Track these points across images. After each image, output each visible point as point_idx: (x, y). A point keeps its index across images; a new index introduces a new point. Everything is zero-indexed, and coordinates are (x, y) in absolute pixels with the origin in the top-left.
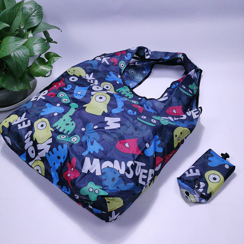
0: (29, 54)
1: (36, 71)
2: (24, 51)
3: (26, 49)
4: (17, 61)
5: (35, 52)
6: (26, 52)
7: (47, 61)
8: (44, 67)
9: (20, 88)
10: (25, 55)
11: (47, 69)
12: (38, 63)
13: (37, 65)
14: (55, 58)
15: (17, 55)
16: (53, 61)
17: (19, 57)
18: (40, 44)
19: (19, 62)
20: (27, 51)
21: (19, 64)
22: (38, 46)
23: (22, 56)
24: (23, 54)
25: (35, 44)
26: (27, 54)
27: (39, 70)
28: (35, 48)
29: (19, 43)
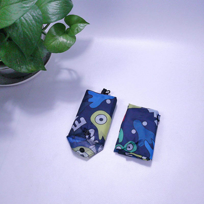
1: (52, 44)
2: (34, 14)
3: (38, 11)
4: (25, 30)
5: (50, 16)
7: (67, 27)
8: (63, 38)
9: (30, 68)
10: (36, 21)
11: (68, 42)
12: (54, 33)
13: (54, 36)
14: (81, 25)
15: (24, 21)
16: (77, 30)
17: (26, 24)
18: (58, 2)
19: (27, 33)
22: (55, 6)
23: (32, 22)
24: (34, 18)
25: (50, 2)
26: (38, 18)
27: (56, 43)
28: (50, 10)
29: (26, 4)
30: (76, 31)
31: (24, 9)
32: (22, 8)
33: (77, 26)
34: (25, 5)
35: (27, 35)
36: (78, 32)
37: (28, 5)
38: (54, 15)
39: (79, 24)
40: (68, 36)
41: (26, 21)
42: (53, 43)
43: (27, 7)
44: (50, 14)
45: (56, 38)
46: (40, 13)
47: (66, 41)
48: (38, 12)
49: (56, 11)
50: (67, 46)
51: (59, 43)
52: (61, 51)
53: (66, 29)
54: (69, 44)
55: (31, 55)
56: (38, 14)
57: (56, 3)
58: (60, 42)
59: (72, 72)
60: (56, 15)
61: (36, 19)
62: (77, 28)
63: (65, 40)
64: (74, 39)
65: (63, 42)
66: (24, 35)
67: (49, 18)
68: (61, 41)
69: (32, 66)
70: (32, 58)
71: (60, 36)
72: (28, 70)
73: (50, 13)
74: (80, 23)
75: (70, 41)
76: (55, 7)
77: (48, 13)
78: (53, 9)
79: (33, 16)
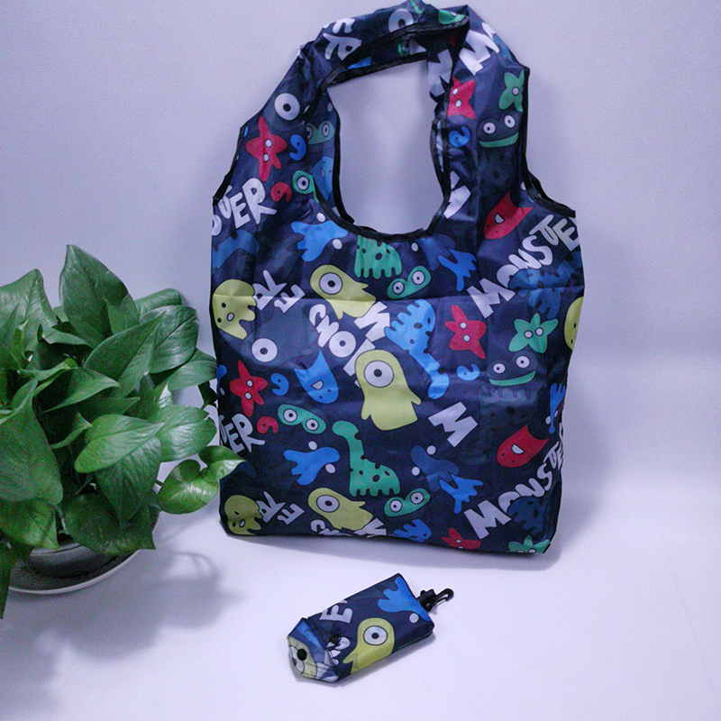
0: (159, 453)
1: (173, 497)
2: (147, 447)
3: (154, 440)
4: (128, 473)
5: (175, 449)
6: (153, 448)
7: (203, 465)
8: (196, 486)
9: (123, 545)
10: (150, 458)
11: (205, 492)
12: (179, 478)
13: (178, 483)
14: (229, 464)
15: (129, 458)
16: (223, 471)
17: (131, 463)
18: (192, 425)
19: (131, 477)
20: (157, 445)
21: (131, 484)
22: (186, 431)
23: (141, 461)
24: (146, 454)
25: (177, 425)
26: (154, 452)
27: (182, 495)
28: (176, 439)
29: (141, 432)
31: (137, 441)
32: (132, 439)
33: (223, 465)
34: (139, 435)
35: (129, 481)
37: (144, 435)
38: (184, 448)
39: (226, 461)
40: (204, 483)
41: (133, 458)
42: (176, 495)
43: (144, 438)
44: (175, 446)
45: (182, 486)
46: (159, 444)
47: (200, 491)
48: (156, 442)
49: (186, 440)
50: (201, 500)
51: (186, 495)
52: (187, 511)
53: (201, 469)
54: (206, 496)
55: (130, 521)
56: (155, 446)
58: (188, 493)
59: (202, 561)
60: (187, 446)
61: (149, 454)
62: (221, 468)
63: (198, 490)
64: (215, 489)
65: (194, 492)
66: (124, 484)
67: (173, 452)
68: (191, 491)
69: (129, 541)
70: (132, 525)
71: (189, 482)
72: (119, 549)
73: (176, 444)
74: (228, 460)
75: (208, 492)
76: (186, 434)
77: (172, 444)
78: (181, 437)
79: (145, 450)
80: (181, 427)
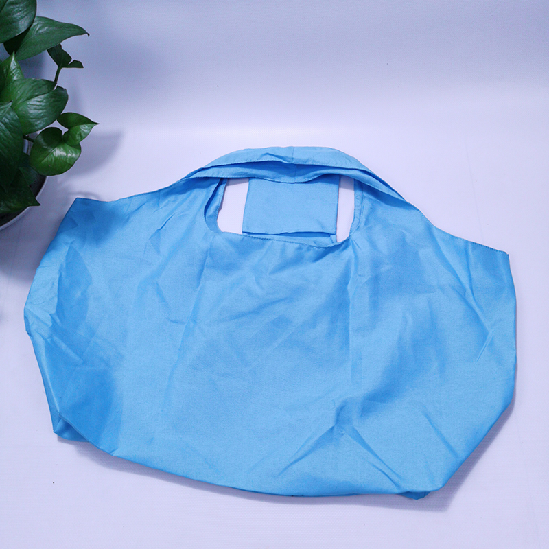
1: (43, 163)
2: (7, 121)
3: (12, 114)
5: (32, 121)
7: (64, 130)
8: (60, 150)
10: (11, 131)
11: (69, 155)
12: (44, 145)
13: (46, 150)
14: (84, 128)
16: (80, 135)
22: (38, 103)
23: (4, 134)
24: (6, 127)
25: (29, 98)
27: (50, 160)
28: (31, 112)
30: (78, 138)
33: (79, 129)
36: (82, 138)
38: (39, 119)
39: (82, 126)
40: (67, 147)
42: (46, 159)
44: (32, 119)
45: (50, 151)
46: (16, 118)
47: (64, 154)
49: (41, 111)
50: (68, 162)
51: (53, 159)
52: (60, 172)
53: (63, 133)
54: (71, 158)
55: (12, 185)
56: (13, 119)
57: (39, 100)
58: (55, 157)
60: (42, 117)
61: (10, 127)
62: (78, 133)
64: (78, 151)
65: (60, 156)
67: (31, 125)
68: (57, 156)
69: (15, 201)
70: (14, 188)
71: (54, 147)
72: (10, 208)
73: (32, 117)
74: (83, 124)
75: (72, 154)
76: (38, 106)
77: (28, 117)
78: (35, 109)
79: (5, 124)
80: (33, 100)
